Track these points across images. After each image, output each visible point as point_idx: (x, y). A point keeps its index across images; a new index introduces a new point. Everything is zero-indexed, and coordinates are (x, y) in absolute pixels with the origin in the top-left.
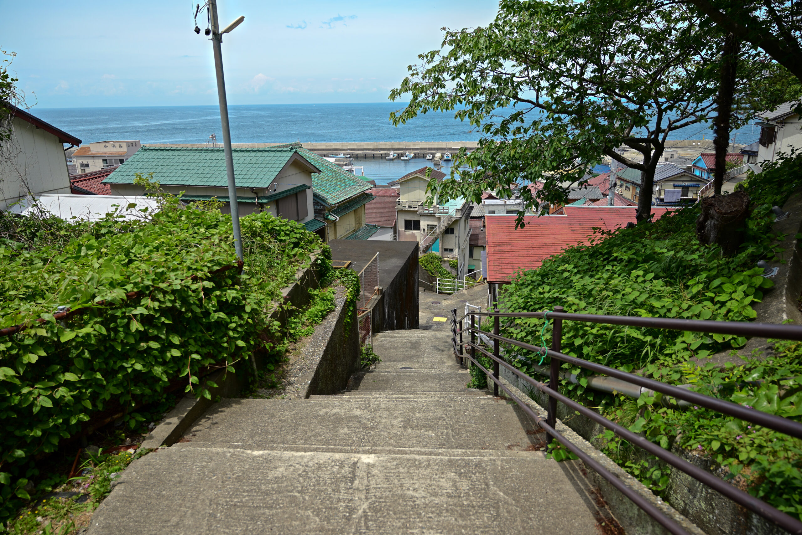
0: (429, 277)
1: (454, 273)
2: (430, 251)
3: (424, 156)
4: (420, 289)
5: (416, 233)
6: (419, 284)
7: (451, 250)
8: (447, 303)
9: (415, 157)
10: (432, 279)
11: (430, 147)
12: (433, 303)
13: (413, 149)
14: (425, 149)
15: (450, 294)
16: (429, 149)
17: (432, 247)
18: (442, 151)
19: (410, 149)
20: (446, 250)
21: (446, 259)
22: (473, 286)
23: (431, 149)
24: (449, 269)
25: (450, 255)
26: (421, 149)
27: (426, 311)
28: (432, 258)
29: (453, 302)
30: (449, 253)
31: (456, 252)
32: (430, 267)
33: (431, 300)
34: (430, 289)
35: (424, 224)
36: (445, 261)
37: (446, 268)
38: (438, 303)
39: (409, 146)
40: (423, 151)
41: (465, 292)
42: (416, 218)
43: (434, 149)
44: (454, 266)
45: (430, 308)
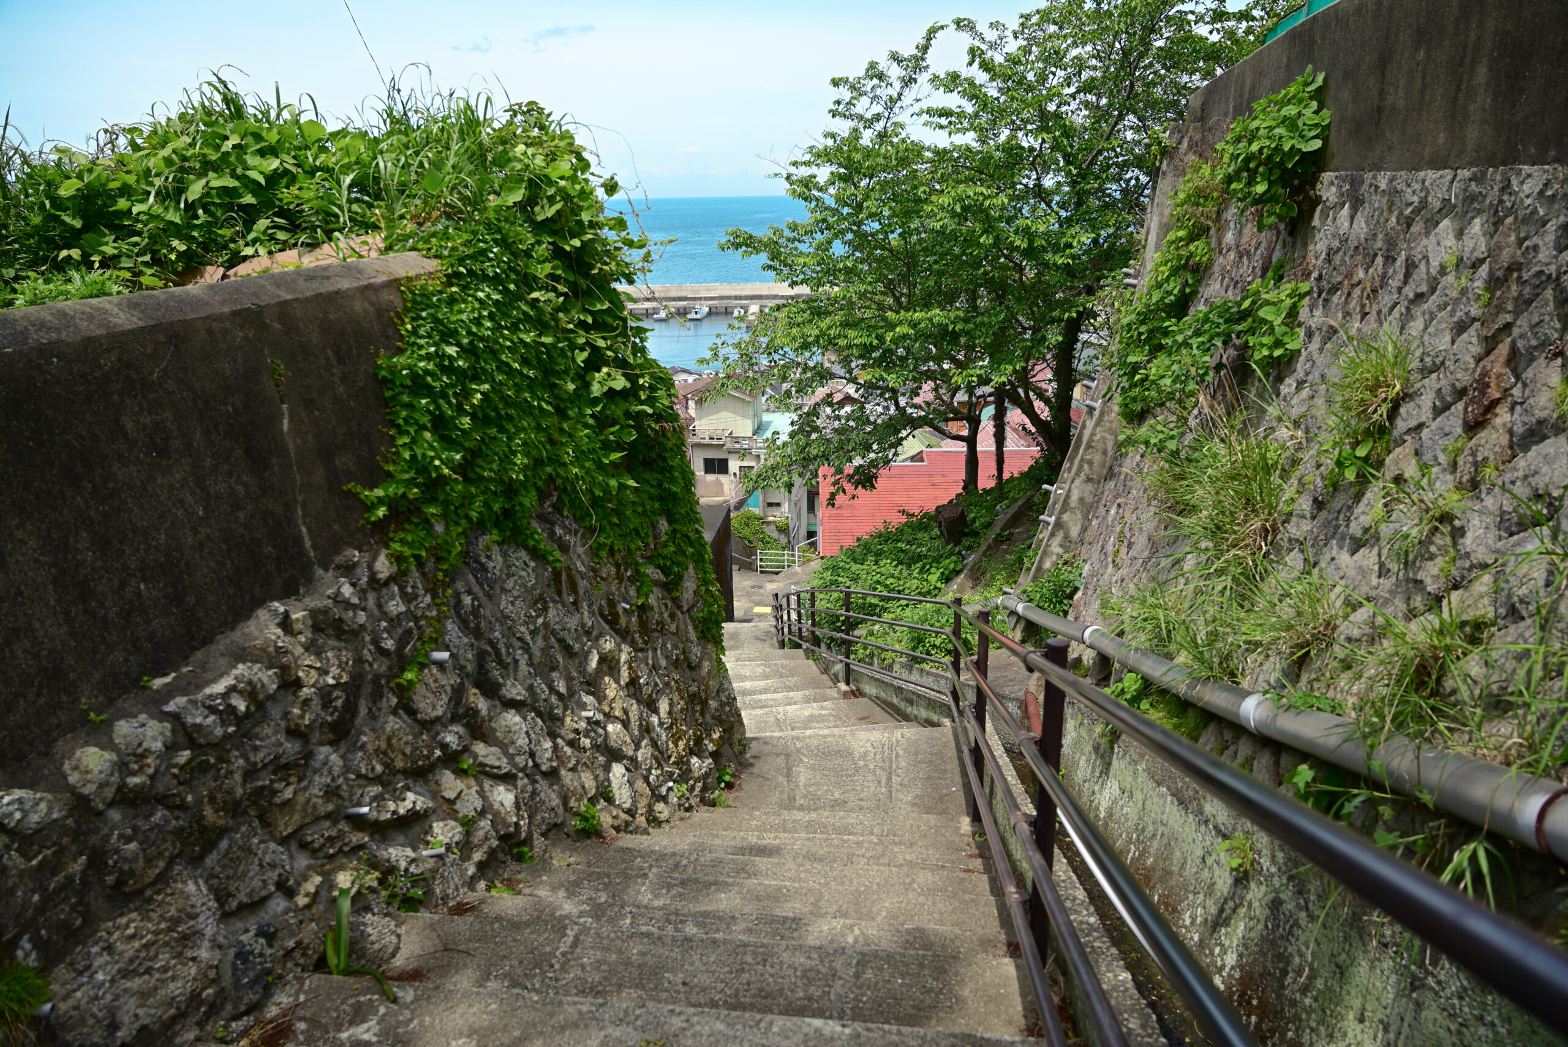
0: (746, 548)
1: (783, 540)
2: (745, 508)
3: (728, 312)
4: (735, 567)
5: (723, 479)
6: (732, 560)
7: (778, 505)
8: (772, 586)
9: (710, 313)
10: (750, 551)
11: (738, 293)
12: (753, 587)
13: (706, 299)
14: (729, 298)
15: (777, 573)
16: (737, 298)
17: (749, 501)
18: (760, 302)
19: (700, 299)
20: (770, 505)
21: (770, 519)
22: (809, 561)
23: (740, 298)
24: (775, 535)
25: (776, 512)
26: (721, 298)
27: (743, 600)
28: (749, 520)
29: (781, 585)
30: (775, 509)
31: (785, 507)
32: (747, 532)
33: (749, 583)
34: (748, 567)
35: (734, 465)
36: (769, 523)
37: (771, 532)
38: (760, 587)
39: (699, 291)
40: (724, 303)
41: (798, 569)
42: (722, 456)
43: (746, 298)
44: (783, 530)
45: (748, 595)
